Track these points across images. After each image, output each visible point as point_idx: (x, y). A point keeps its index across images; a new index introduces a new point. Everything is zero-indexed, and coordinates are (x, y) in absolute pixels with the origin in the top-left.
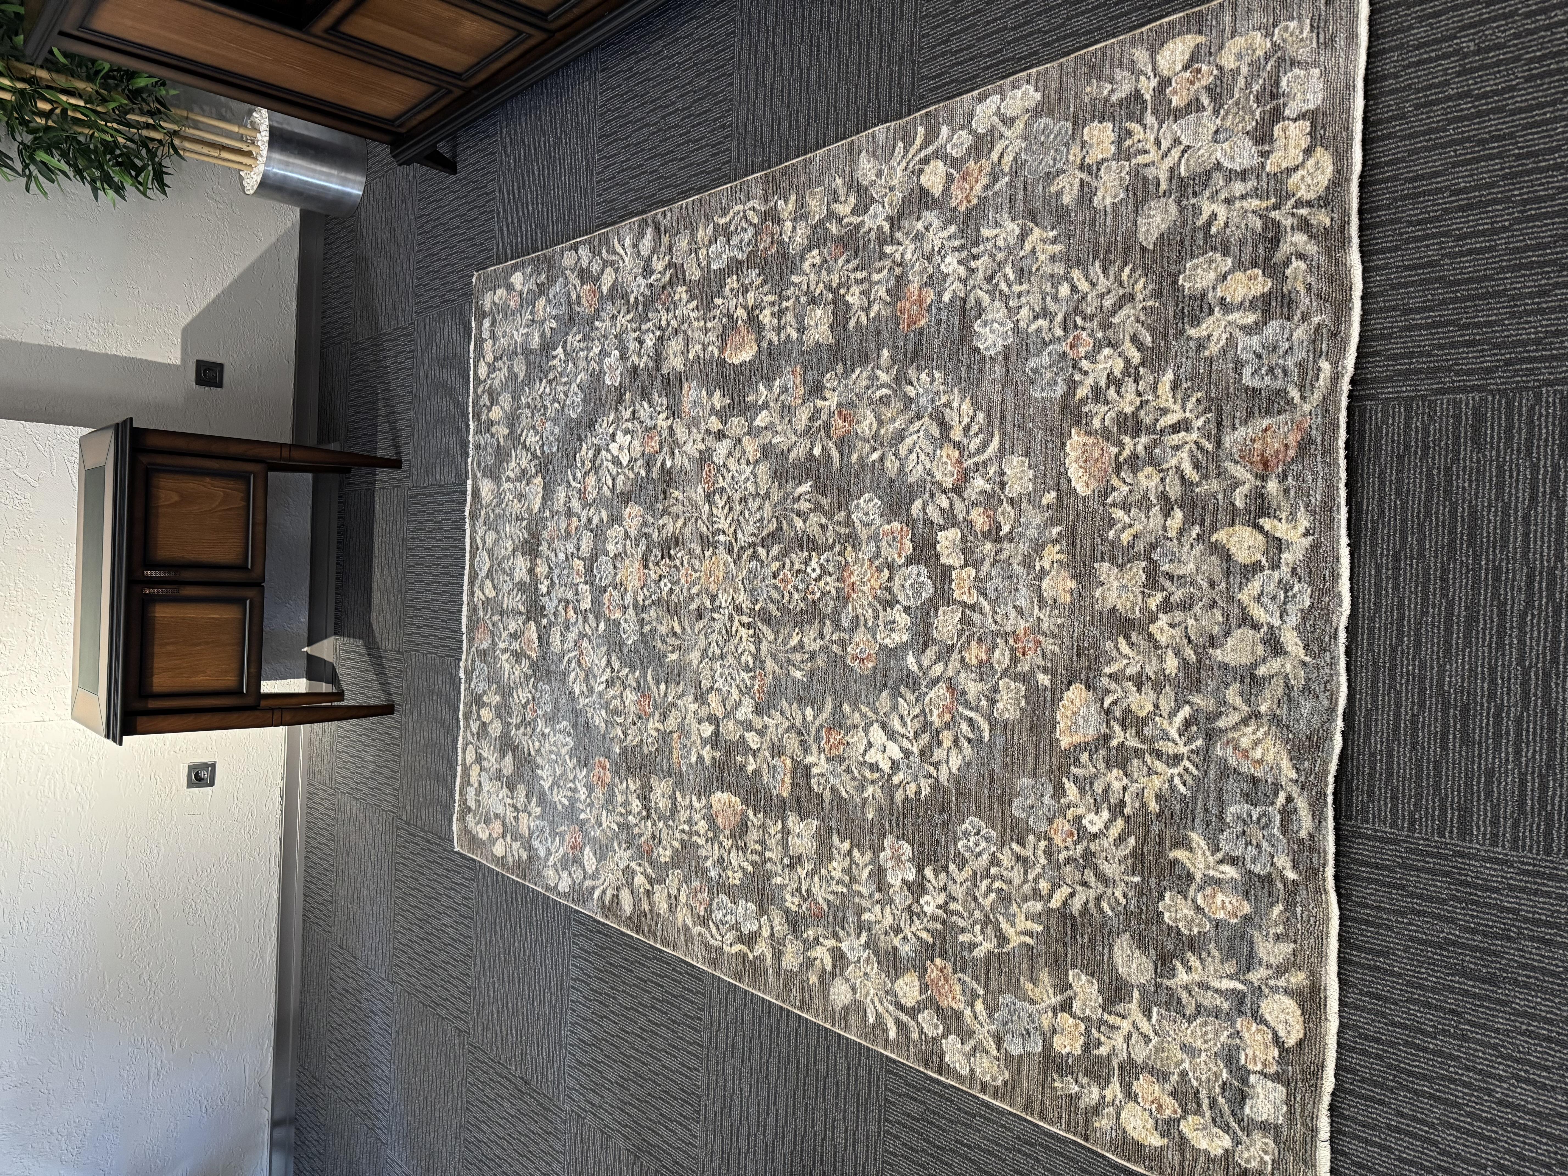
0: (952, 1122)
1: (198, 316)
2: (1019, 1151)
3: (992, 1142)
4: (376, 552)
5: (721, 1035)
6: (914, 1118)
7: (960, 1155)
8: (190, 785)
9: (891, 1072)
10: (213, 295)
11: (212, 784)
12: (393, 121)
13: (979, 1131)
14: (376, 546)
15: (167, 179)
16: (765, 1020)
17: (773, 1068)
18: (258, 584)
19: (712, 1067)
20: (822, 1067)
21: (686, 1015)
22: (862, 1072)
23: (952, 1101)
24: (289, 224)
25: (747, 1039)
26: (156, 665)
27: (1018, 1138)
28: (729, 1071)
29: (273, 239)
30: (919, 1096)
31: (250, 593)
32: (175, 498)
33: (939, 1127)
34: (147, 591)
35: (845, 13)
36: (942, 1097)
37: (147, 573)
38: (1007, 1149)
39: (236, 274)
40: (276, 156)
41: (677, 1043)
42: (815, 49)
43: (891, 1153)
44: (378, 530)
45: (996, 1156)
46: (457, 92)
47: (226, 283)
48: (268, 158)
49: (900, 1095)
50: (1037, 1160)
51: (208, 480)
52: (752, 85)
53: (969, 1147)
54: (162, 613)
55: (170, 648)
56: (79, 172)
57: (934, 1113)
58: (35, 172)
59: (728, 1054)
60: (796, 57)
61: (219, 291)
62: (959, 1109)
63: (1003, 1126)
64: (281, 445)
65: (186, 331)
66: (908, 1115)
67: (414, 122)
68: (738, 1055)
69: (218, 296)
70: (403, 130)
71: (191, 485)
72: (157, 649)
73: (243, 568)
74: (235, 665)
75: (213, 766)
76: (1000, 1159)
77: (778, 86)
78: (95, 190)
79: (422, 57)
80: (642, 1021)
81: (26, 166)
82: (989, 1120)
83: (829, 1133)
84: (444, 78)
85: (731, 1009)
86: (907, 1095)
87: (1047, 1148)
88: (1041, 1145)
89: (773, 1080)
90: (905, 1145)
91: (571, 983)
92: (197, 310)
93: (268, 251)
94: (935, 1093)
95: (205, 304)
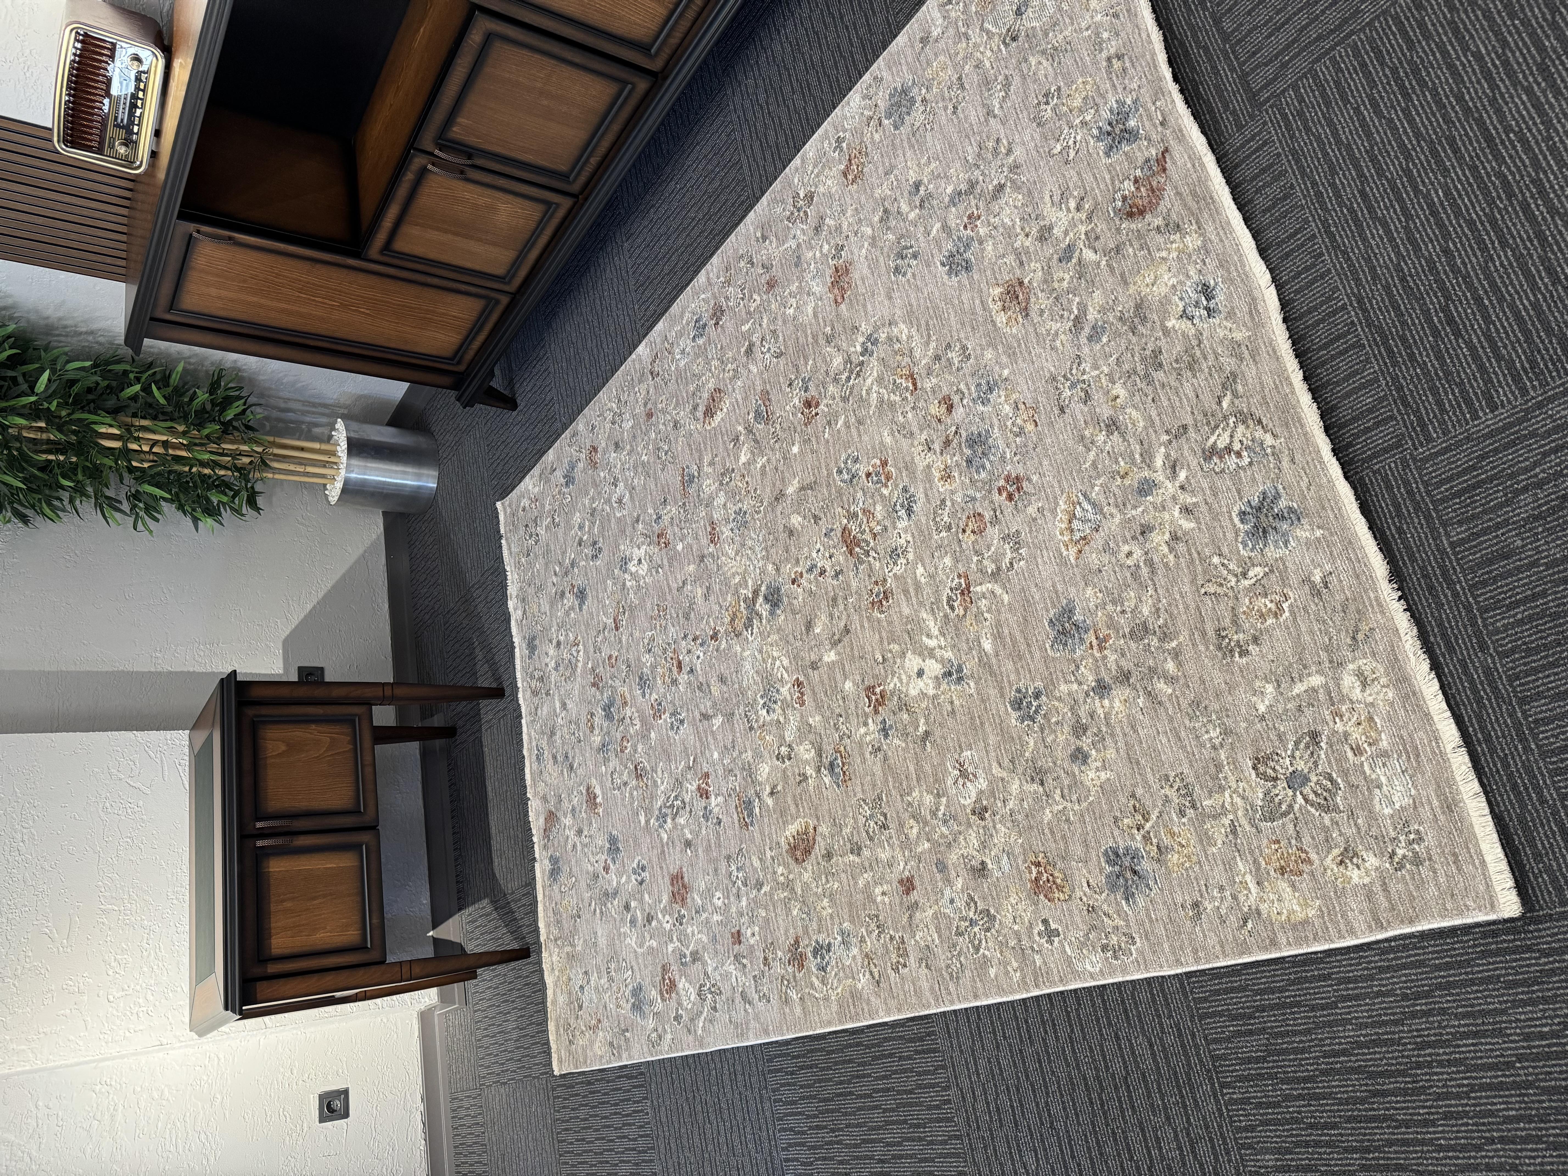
0: (1308, 1032)
1: (296, 627)
2: (1414, 1015)
3: (1373, 1025)
4: (490, 794)
5: (980, 1106)
6: (1257, 1060)
7: (1338, 1072)
8: (322, 1120)
9: (1207, 1015)
10: (309, 607)
11: (346, 1115)
12: (452, 359)
13: (1349, 1022)
14: (489, 789)
15: (260, 501)
16: (1029, 1051)
17: (1056, 1109)
18: (373, 828)
19: (980, 1157)
20: (1117, 1066)
21: (930, 1108)
22: (1170, 1039)
23: (1298, 1004)
24: (374, 536)
25: (1013, 1090)
26: (273, 925)
27: (1405, 997)
28: (1003, 1149)
29: (361, 551)
30: (1255, 1024)
31: (365, 837)
32: (283, 748)
33: (1295, 1051)
34: (259, 843)
35: (825, 48)
36: (1284, 1006)
37: (259, 825)
38: (1395, 1023)
39: (329, 586)
40: (355, 462)
41: (929, 1152)
42: (806, 91)
43: (1246, 1129)
44: (489, 771)
45: (1385, 1043)
46: (505, 300)
47: (321, 595)
48: (348, 466)
49: (1228, 1040)
50: (1443, 1011)
51: (313, 726)
52: (759, 155)
53: (1344, 1053)
54: (277, 867)
55: (288, 904)
56: (181, 507)
57: (1282, 1035)
58: (142, 513)
59: (996, 1125)
60: (792, 108)
61: (315, 601)
62: (1313, 1008)
63: (1379, 994)
64: (384, 685)
65: (286, 642)
66: (1249, 1060)
67: (470, 354)
68: (1008, 1118)
69: (314, 607)
70: (462, 368)
71: (298, 733)
72: (273, 907)
73: (356, 812)
74: (356, 918)
75: (346, 1092)
76: (1392, 1042)
77: (782, 139)
78: (195, 520)
79: (468, 265)
80: (879, 1151)
81: (133, 507)
82: (1357, 997)
83: (1155, 1153)
84: (489, 284)
85: (982, 1062)
86: (1239, 1034)
87: (1450, 985)
88: (1440, 987)
89: (1059, 1125)
90: (1259, 1105)
91: (783, 1155)
92: (295, 622)
93: (357, 562)
94: (1272, 1007)
95: (302, 616)
